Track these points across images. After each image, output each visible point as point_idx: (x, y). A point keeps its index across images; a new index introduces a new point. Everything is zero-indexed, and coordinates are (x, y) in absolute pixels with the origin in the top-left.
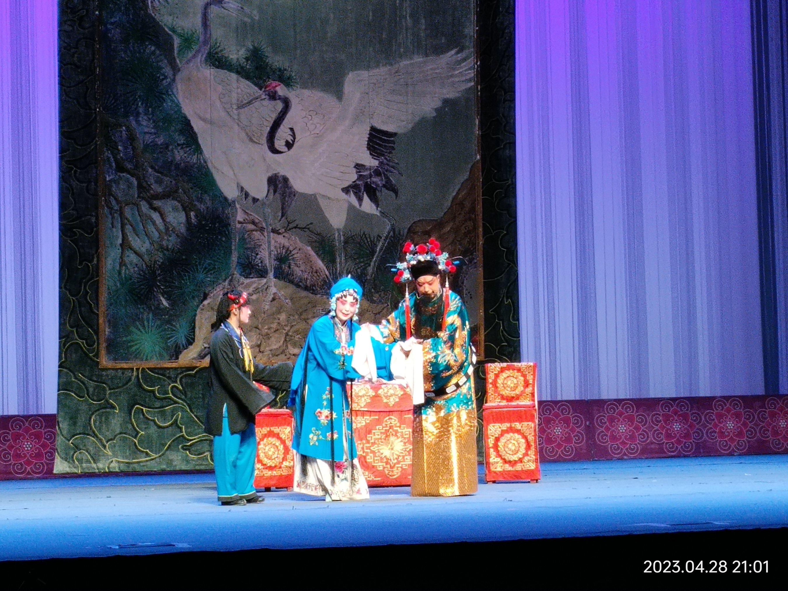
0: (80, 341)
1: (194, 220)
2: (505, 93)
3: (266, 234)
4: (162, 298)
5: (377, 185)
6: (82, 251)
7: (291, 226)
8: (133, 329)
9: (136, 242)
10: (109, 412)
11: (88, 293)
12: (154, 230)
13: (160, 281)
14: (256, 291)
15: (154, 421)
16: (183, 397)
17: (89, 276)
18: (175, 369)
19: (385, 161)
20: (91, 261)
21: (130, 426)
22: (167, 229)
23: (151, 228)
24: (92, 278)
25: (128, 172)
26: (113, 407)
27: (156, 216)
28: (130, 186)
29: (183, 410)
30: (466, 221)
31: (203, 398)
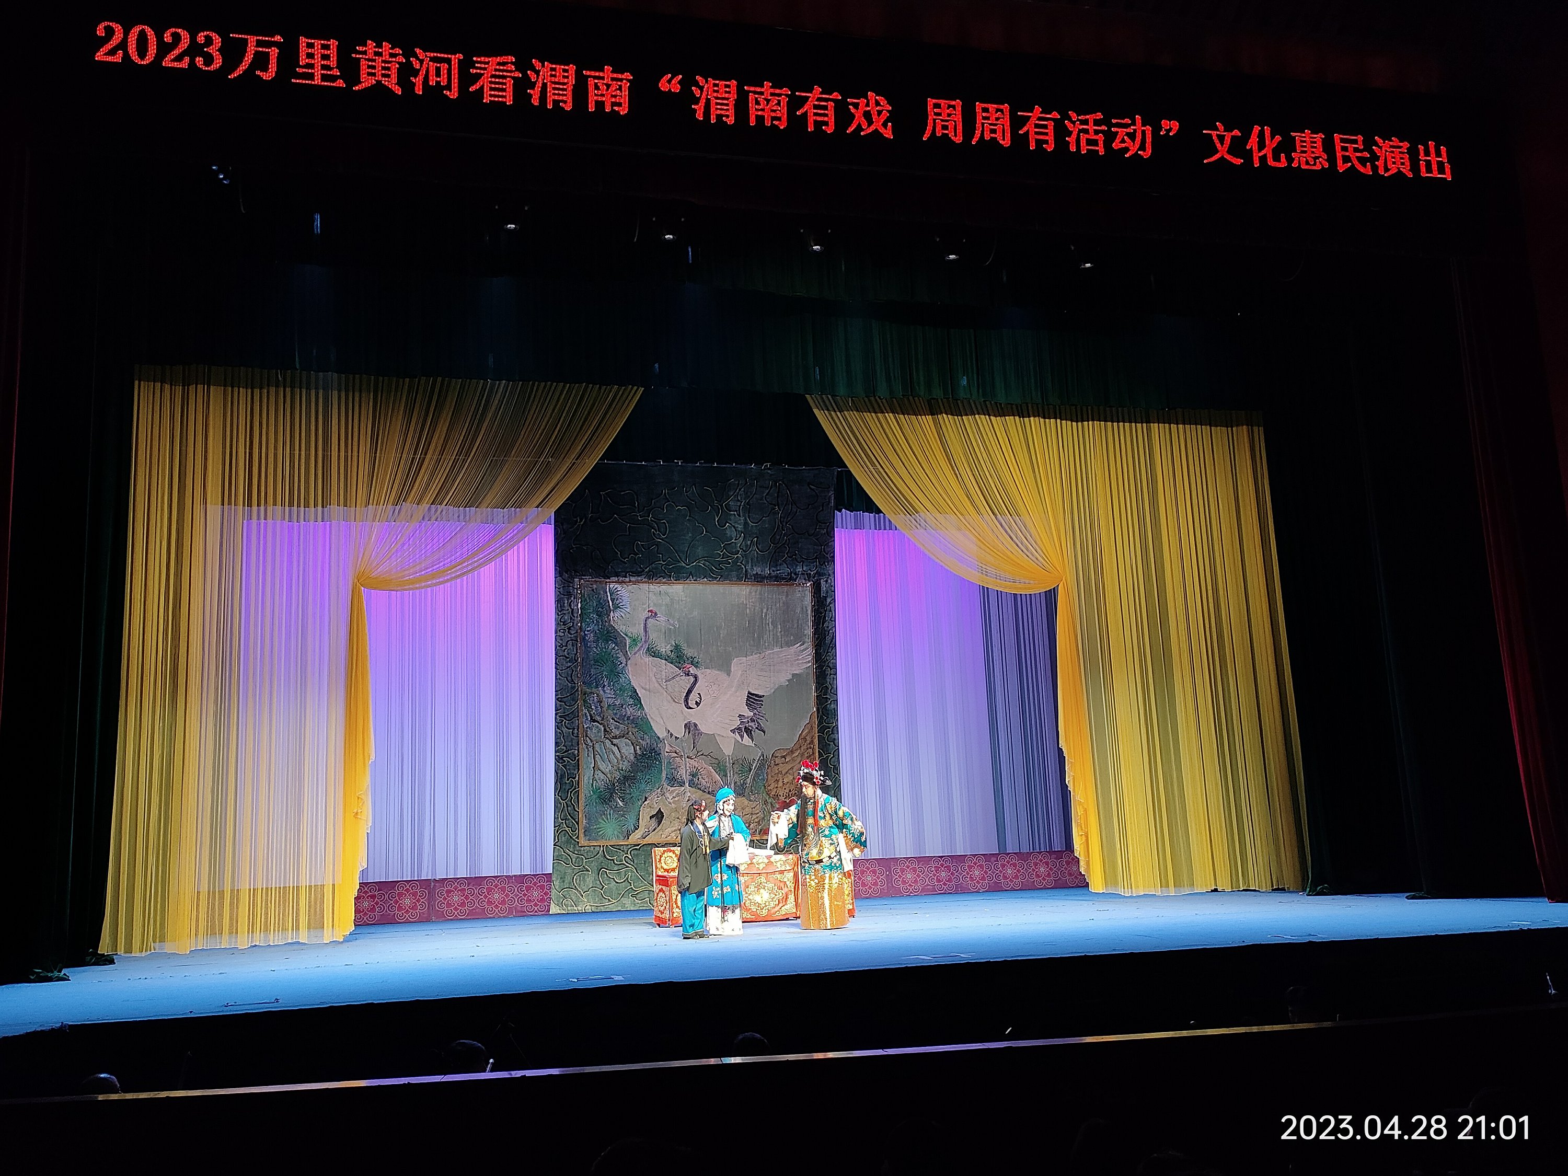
0: (567, 829)
1: (639, 752)
2: (831, 669)
3: (683, 759)
4: (619, 801)
5: (752, 728)
6: (569, 772)
7: (699, 754)
8: (600, 820)
9: (602, 766)
10: (585, 874)
11: (572, 798)
12: (614, 758)
13: (617, 790)
14: (678, 795)
15: (613, 879)
16: (632, 863)
17: (573, 788)
18: (627, 845)
19: (757, 713)
20: (574, 778)
21: (598, 882)
22: (622, 757)
23: (612, 756)
24: (575, 789)
25: (598, 722)
26: (588, 871)
27: (615, 749)
28: (599, 731)
29: (632, 872)
30: (808, 749)
31: (645, 864)
